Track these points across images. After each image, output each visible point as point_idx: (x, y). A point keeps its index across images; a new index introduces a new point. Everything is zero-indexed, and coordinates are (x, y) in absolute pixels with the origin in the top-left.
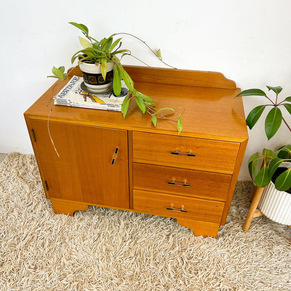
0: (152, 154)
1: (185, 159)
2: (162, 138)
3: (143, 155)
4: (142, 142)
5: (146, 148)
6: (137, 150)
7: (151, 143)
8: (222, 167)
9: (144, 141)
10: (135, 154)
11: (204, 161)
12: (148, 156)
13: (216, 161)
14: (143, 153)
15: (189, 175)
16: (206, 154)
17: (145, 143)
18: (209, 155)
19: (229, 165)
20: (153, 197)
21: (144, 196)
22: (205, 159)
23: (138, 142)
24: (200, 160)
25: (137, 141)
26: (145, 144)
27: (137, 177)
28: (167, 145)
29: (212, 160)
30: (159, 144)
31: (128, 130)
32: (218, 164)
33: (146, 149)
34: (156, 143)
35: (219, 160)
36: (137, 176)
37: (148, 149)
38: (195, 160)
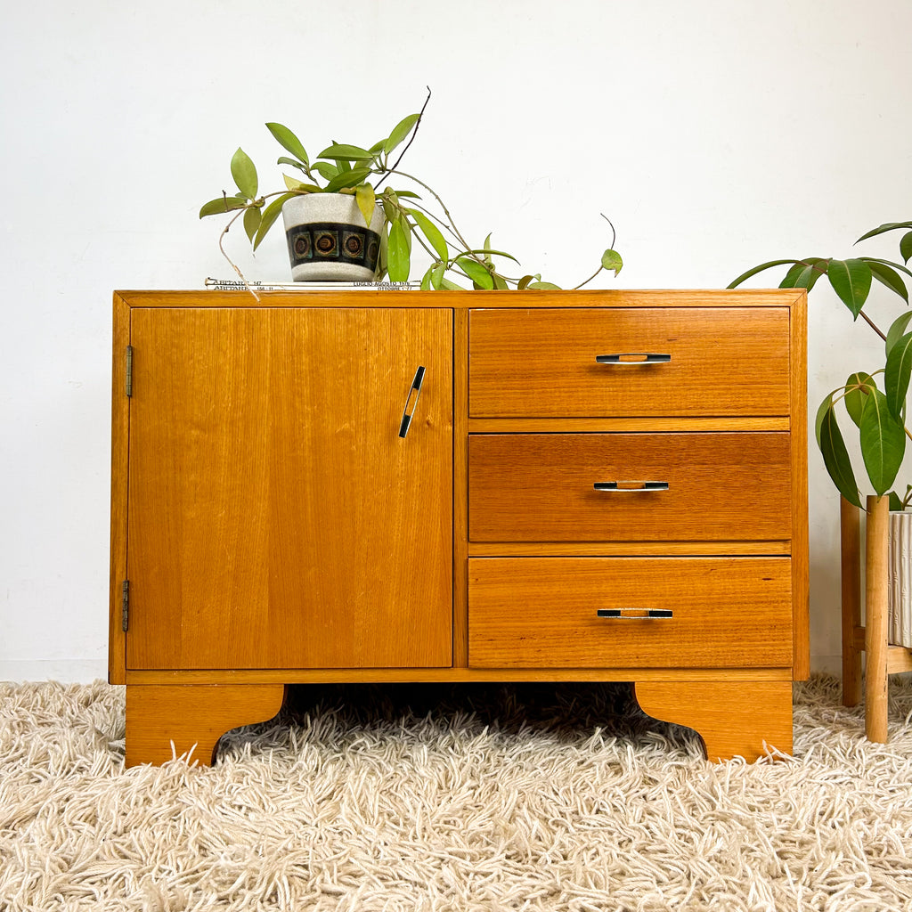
0: (531, 389)
1: (639, 391)
2: (560, 319)
3: (503, 394)
4: (498, 343)
5: (512, 367)
6: (481, 378)
7: (527, 346)
8: (752, 403)
9: (505, 341)
10: (475, 395)
11: (697, 389)
12: (518, 396)
13: (732, 384)
14: (504, 389)
15: (657, 455)
16: (698, 361)
17: (511, 349)
18: (709, 361)
19: (772, 391)
20: (540, 581)
21: (510, 581)
22: (698, 382)
23: (484, 347)
24: (684, 385)
25: (483, 342)
26: (509, 352)
27: (484, 491)
28: (578, 345)
29: (720, 381)
30: (553, 342)
31: (453, 309)
32: (741, 391)
33: (512, 370)
34: (543, 342)
35: (742, 378)
36: (483, 488)
37: (518, 369)
38: (670, 387)
